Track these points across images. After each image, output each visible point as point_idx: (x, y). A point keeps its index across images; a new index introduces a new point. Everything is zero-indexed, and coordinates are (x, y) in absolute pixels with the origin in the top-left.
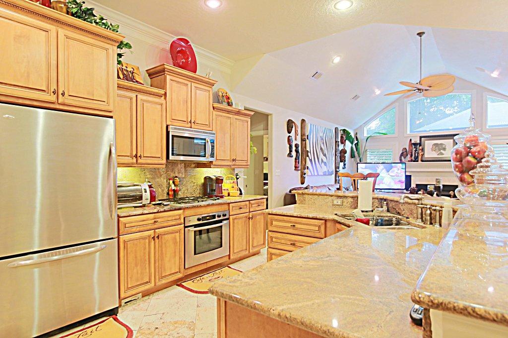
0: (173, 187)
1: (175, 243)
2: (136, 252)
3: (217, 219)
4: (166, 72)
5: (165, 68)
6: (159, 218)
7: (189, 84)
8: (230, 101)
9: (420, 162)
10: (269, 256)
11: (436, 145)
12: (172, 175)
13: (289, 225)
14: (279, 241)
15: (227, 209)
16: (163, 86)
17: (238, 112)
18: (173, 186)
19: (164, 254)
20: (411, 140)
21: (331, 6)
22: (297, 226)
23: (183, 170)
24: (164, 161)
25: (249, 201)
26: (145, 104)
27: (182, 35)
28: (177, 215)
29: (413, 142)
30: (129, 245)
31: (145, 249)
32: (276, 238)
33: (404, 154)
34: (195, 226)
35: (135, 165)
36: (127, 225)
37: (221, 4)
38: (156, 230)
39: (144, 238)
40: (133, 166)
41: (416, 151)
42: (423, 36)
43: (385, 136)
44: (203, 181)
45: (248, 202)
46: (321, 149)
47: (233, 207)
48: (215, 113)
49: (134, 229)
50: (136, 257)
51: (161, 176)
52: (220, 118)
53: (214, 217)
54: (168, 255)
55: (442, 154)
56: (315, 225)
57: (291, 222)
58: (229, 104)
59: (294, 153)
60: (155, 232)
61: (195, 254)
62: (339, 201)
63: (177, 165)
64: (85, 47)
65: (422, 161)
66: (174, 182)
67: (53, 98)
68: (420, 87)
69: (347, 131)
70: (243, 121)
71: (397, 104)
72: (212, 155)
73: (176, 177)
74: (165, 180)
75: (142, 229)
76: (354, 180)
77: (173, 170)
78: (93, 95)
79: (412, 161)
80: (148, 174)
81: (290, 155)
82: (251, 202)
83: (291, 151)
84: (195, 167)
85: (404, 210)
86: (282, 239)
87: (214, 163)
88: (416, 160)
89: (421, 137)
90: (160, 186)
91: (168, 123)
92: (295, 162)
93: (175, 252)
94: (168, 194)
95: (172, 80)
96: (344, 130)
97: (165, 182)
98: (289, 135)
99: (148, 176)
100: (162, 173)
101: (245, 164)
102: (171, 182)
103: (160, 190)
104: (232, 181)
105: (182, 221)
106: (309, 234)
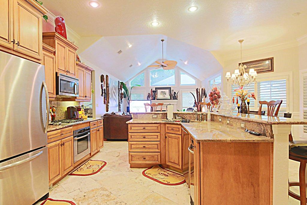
1: (70, 147)
2: (53, 155)
4: (55, 38)
5: (55, 35)
6: (63, 132)
7: (66, 47)
9: (156, 100)
10: (130, 146)
11: (162, 92)
13: (142, 128)
14: (135, 137)
16: (54, 46)
17: (87, 68)
18: (52, 112)
19: (65, 155)
20: (152, 89)
21: (149, 23)
22: (146, 128)
23: (56, 102)
24: (55, 96)
26: (45, 57)
28: (69, 130)
29: (153, 90)
30: (50, 150)
31: (57, 152)
32: (133, 136)
33: (149, 96)
34: (78, 136)
36: (49, 137)
37: (99, 6)
38: (62, 140)
39: (56, 146)
41: (154, 95)
42: (164, 42)
43: (140, 87)
44: (66, 110)
45: (97, 121)
46: (114, 92)
48: (77, 67)
49: (52, 140)
50: (53, 159)
53: (85, 130)
54: (67, 156)
55: (165, 96)
56: (155, 127)
57: (142, 127)
61: (78, 154)
62: (156, 116)
65: (157, 99)
66: (52, 110)
68: (163, 64)
69: (123, 83)
70: (88, 73)
71: (145, 71)
72: (78, 93)
73: (54, 107)
76: (152, 107)
78: (32, 48)
79: (152, 99)
81: (102, 95)
83: (102, 93)
84: (62, 101)
85: (187, 117)
86: (138, 136)
87: (77, 98)
88: (154, 99)
89: (156, 88)
91: (57, 71)
92: (104, 99)
93: (70, 153)
95: (58, 43)
96: (122, 83)
98: (102, 83)
101: (90, 99)
106: (153, 131)
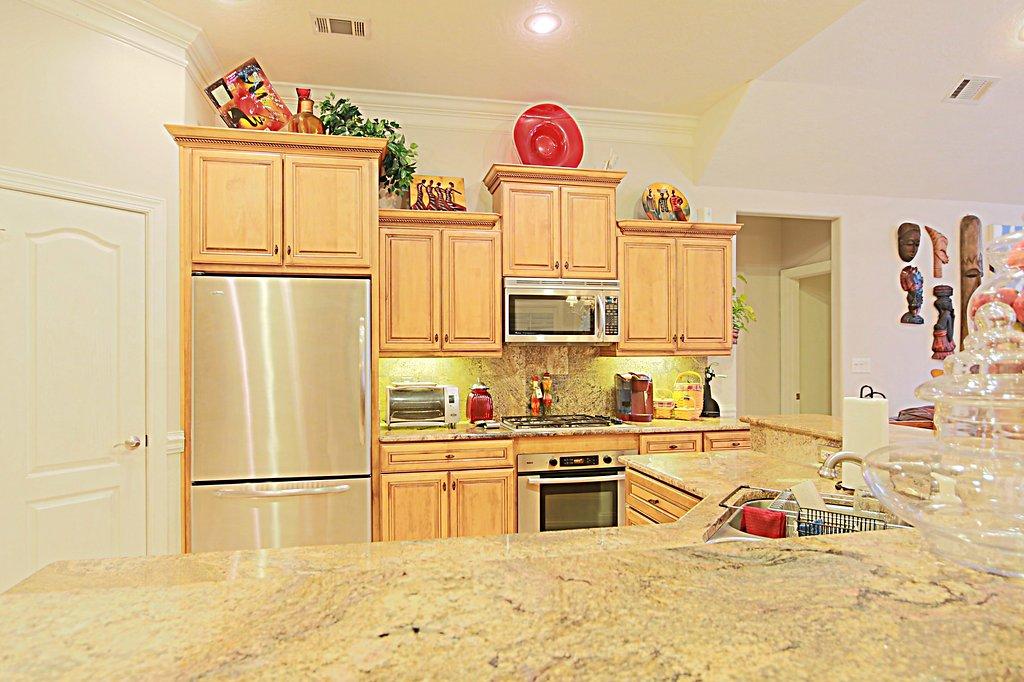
0: (538, 394)
1: (493, 501)
2: (410, 506)
3: (602, 465)
4: (502, 178)
5: (498, 172)
6: (457, 451)
7: (555, 189)
8: (682, 206)
12: (540, 370)
15: (635, 446)
16: (499, 205)
17: (691, 228)
18: (539, 391)
19: (469, 519)
23: (565, 361)
24: (498, 345)
25: (703, 432)
26: (457, 244)
27: (540, 98)
28: (500, 449)
30: (398, 492)
31: (428, 503)
34: (543, 475)
35: (439, 354)
36: (394, 458)
38: (452, 473)
39: (428, 484)
40: (436, 354)
44: (613, 384)
45: (700, 435)
47: (649, 443)
48: (623, 239)
49: (407, 466)
50: (411, 516)
51: (515, 372)
52: (636, 250)
53: (595, 460)
58: (680, 216)
59: (928, 312)
60: (449, 475)
61: (542, 529)
63: (552, 351)
64: (323, 172)
66: (541, 386)
67: (276, 259)
70: (707, 247)
72: (612, 330)
73: (548, 375)
74: (524, 381)
75: (421, 467)
77: (541, 361)
78: (336, 245)
80: (486, 368)
81: (911, 318)
82: (707, 434)
83: (915, 307)
87: (621, 346)
90: (514, 391)
91: (505, 273)
93: (494, 519)
94: (530, 407)
95: (513, 190)
97: (525, 384)
99: (488, 373)
100: (517, 366)
101: (719, 346)
102: (536, 384)
103: (512, 398)
104: (686, 385)
105: (511, 461)
